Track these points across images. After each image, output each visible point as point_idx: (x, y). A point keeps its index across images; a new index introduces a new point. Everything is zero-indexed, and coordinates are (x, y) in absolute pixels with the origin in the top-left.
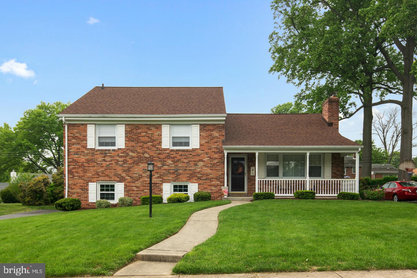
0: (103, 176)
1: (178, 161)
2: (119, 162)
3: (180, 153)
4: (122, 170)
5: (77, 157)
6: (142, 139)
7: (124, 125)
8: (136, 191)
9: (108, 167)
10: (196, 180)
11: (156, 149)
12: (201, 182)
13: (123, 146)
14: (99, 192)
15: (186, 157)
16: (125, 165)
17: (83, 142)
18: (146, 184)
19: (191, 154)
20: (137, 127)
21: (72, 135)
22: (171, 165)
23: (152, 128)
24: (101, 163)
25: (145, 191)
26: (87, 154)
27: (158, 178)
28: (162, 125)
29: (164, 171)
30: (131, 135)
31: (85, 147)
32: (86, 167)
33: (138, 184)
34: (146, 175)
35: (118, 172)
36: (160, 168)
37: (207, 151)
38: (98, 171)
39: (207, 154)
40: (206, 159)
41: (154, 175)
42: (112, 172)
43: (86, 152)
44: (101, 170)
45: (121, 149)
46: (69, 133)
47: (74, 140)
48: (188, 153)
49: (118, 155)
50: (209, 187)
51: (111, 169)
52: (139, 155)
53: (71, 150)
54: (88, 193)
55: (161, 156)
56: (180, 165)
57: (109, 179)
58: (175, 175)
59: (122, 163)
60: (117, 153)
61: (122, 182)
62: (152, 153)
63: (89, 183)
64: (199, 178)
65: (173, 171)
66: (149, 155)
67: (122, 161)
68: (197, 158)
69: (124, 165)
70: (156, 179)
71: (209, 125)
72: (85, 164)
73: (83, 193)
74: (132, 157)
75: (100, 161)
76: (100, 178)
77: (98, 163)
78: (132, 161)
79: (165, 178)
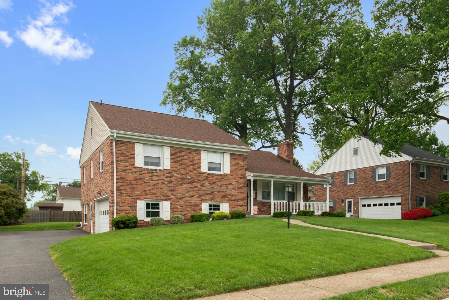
0: (150, 195)
1: (214, 183)
2: (165, 182)
3: (216, 177)
4: (168, 189)
5: (125, 175)
6: (185, 162)
7: (170, 147)
8: (180, 209)
9: (155, 187)
10: (227, 200)
11: (196, 172)
12: (231, 202)
13: (169, 167)
14: (145, 210)
15: (219, 180)
16: (171, 185)
17: (131, 160)
18: (188, 203)
19: (223, 179)
20: (181, 150)
21: (120, 152)
22: (208, 187)
23: (193, 153)
24: (148, 181)
25: (187, 209)
26: (135, 172)
27: (198, 198)
28: (202, 151)
29: (203, 192)
30: (175, 157)
31: (133, 165)
32: (134, 185)
33: (182, 202)
34: (188, 195)
35: (164, 191)
36: (200, 189)
37: (235, 176)
38: (146, 189)
39: (235, 179)
40: (234, 183)
41: (195, 195)
42: (159, 191)
43: (134, 170)
44: (149, 188)
45: (166, 169)
46: (117, 150)
47: (122, 158)
48: (221, 177)
49: (164, 176)
50: (236, 207)
51: (158, 189)
52: (182, 176)
53: (118, 167)
54: (136, 211)
55: (200, 178)
56: (215, 187)
57: (156, 198)
58: (212, 196)
59: (168, 182)
60: (163, 173)
61: (168, 201)
62: (193, 176)
63: (138, 201)
64: (229, 199)
65: (210, 192)
66: (191, 176)
67: (167, 181)
68: (228, 182)
69: (170, 185)
70: (197, 199)
71: (236, 155)
72: (133, 182)
73: (131, 211)
74: (177, 178)
75: (148, 180)
76: (148, 197)
77: (146, 181)
78: (177, 182)
79: (203, 198)
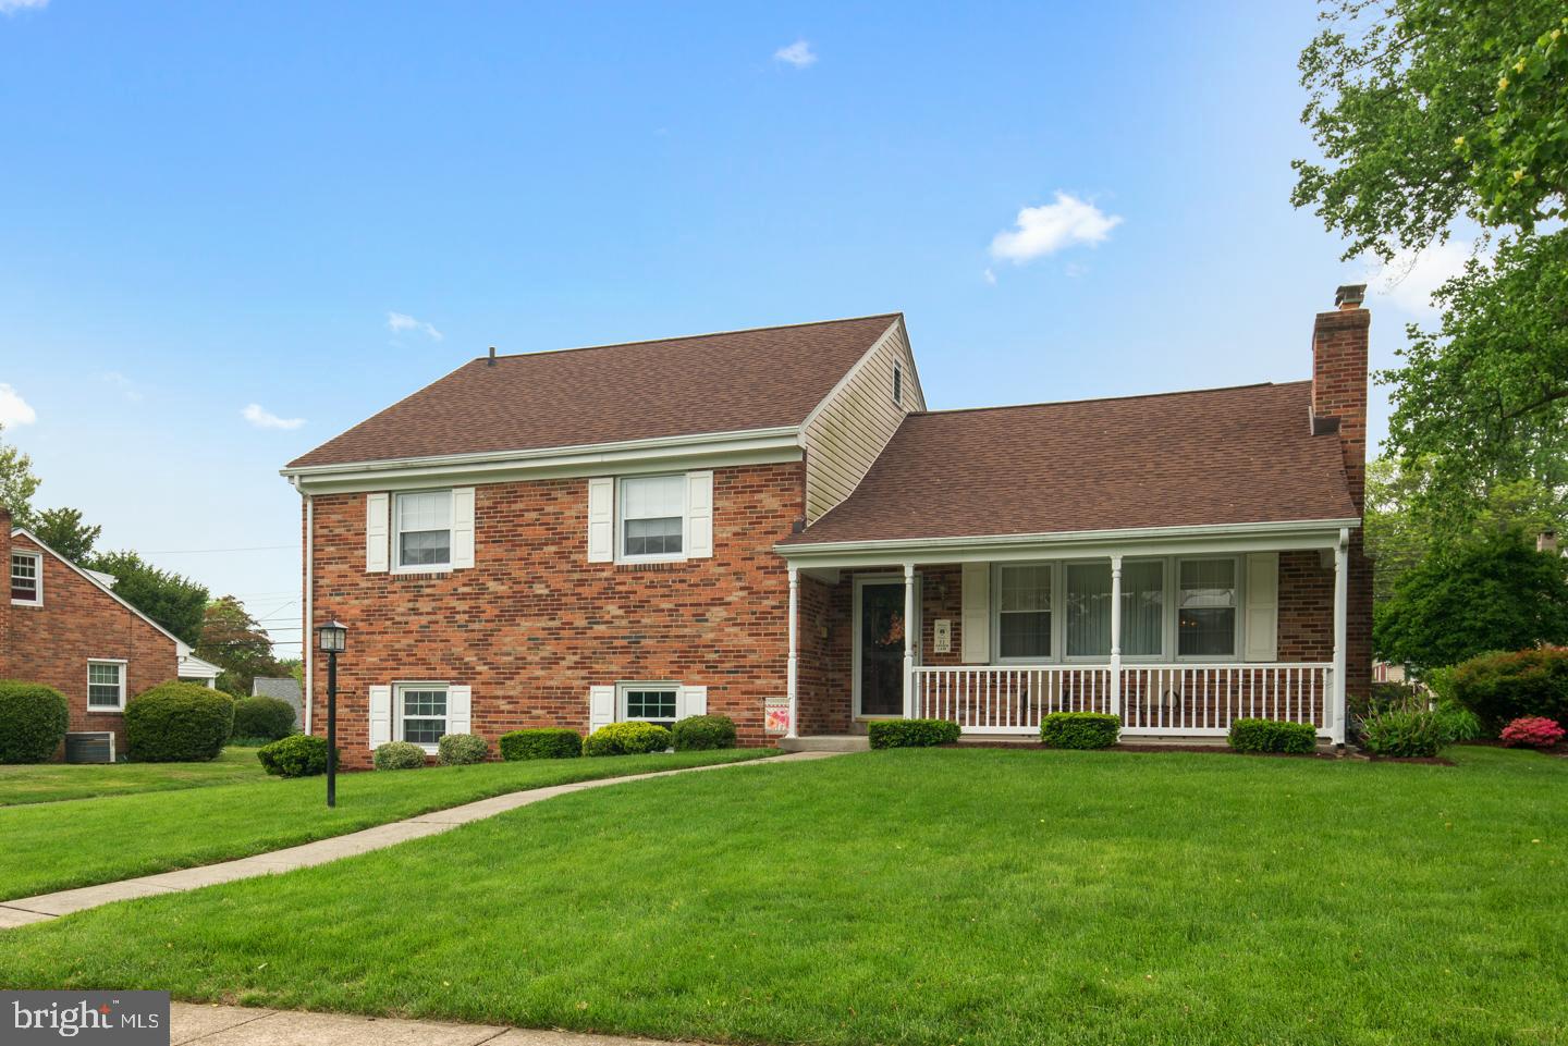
0: (410, 664)
1: (642, 604)
2: (458, 617)
3: (649, 576)
4: (465, 641)
5: (339, 604)
6: (528, 533)
7: (472, 490)
8: (509, 712)
9: (425, 635)
10: (699, 673)
11: (569, 567)
12: (717, 680)
13: (469, 563)
14: (401, 717)
15: (665, 591)
16: (476, 626)
17: (356, 552)
18: (538, 688)
19: (682, 581)
20: (512, 492)
21: (325, 531)
22: (617, 622)
23: (560, 495)
24: (404, 619)
25: (535, 712)
26: (366, 593)
27: (576, 666)
28: (590, 481)
29: (595, 642)
30: (492, 522)
31: (360, 568)
32: (362, 633)
33: (514, 688)
34: (537, 659)
35: (454, 650)
36: (582, 632)
37: (737, 565)
38: (397, 646)
39: (739, 579)
40: (734, 597)
41: (564, 659)
42: (435, 650)
43: (364, 584)
44: (406, 641)
45: (462, 571)
46: (318, 526)
47: (332, 549)
48: (674, 576)
49: (454, 594)
50: (746, 701)
51: (435, 641)
52: (516, 588)
53: (321, 582)
54: (367, 720)
55: (585, 591)
56: (645, 621)
57: (426, 673)
58: (631, 657)
59: (466, 617)
60: (449, 586)
61: (465, 684)
62: (557, 582)
63: (372, 688)
64: (712, 667)
65: (624, 642)
66: (548, 586)
67: (465, 612)
68: (705, 595)
69: (472, 626)
70: (570, 672)
71: (745, 470)
72: (359, 624)
73: (354, 720)
74: (498, 597)
75: (403, 615)
76: (404, 671)
77: (398, 619)
78: (497, 612)
79: (597, 667)
